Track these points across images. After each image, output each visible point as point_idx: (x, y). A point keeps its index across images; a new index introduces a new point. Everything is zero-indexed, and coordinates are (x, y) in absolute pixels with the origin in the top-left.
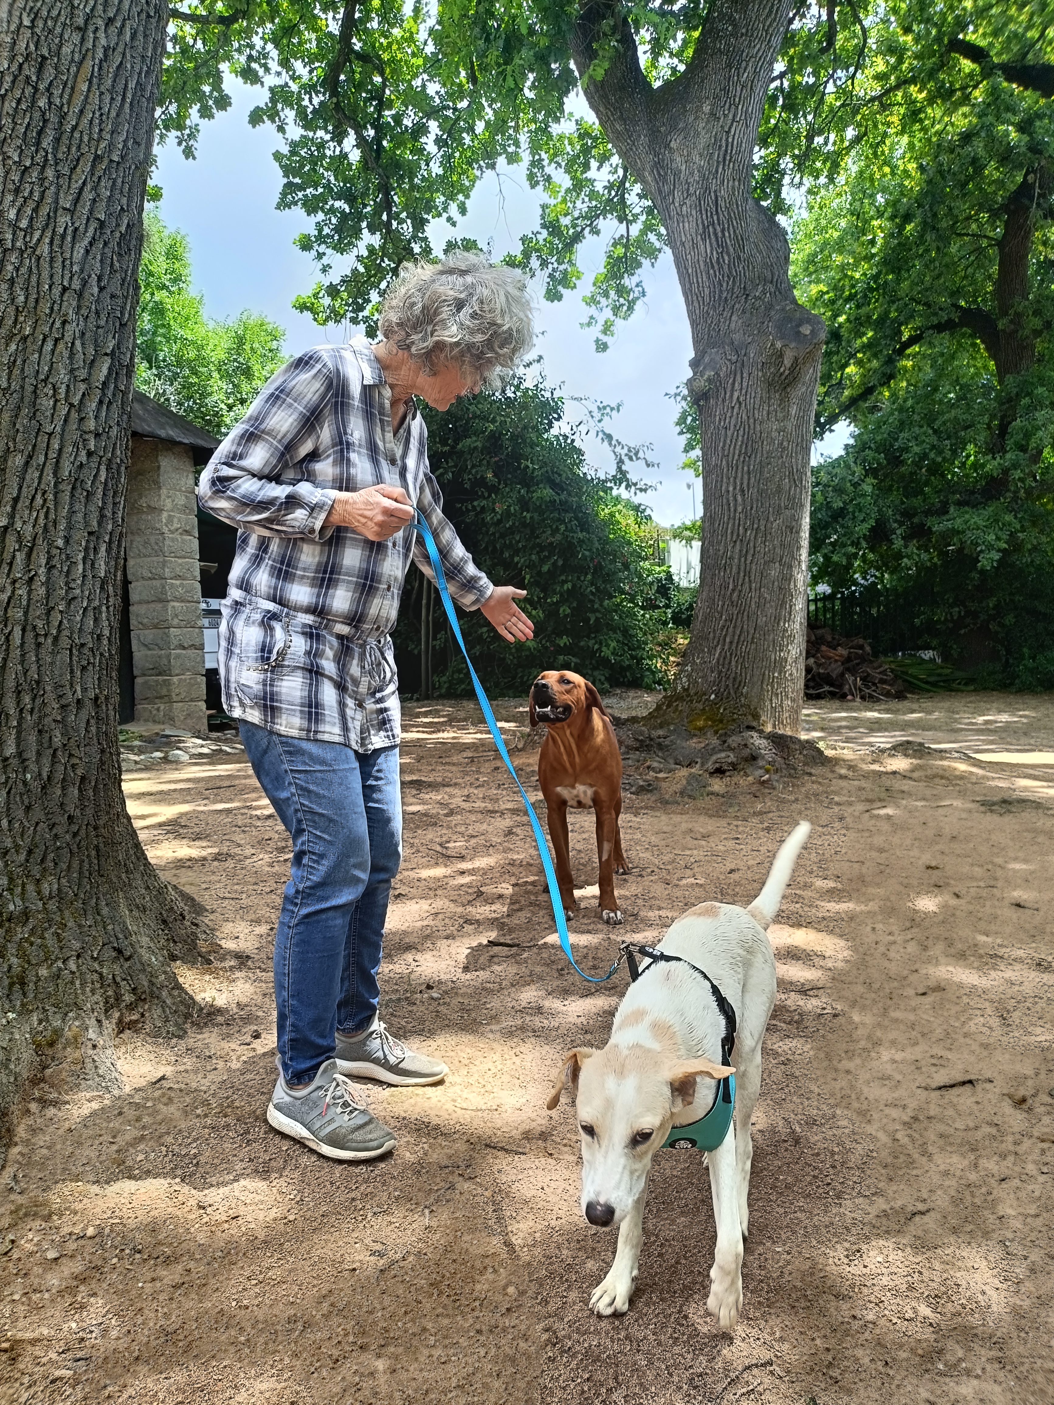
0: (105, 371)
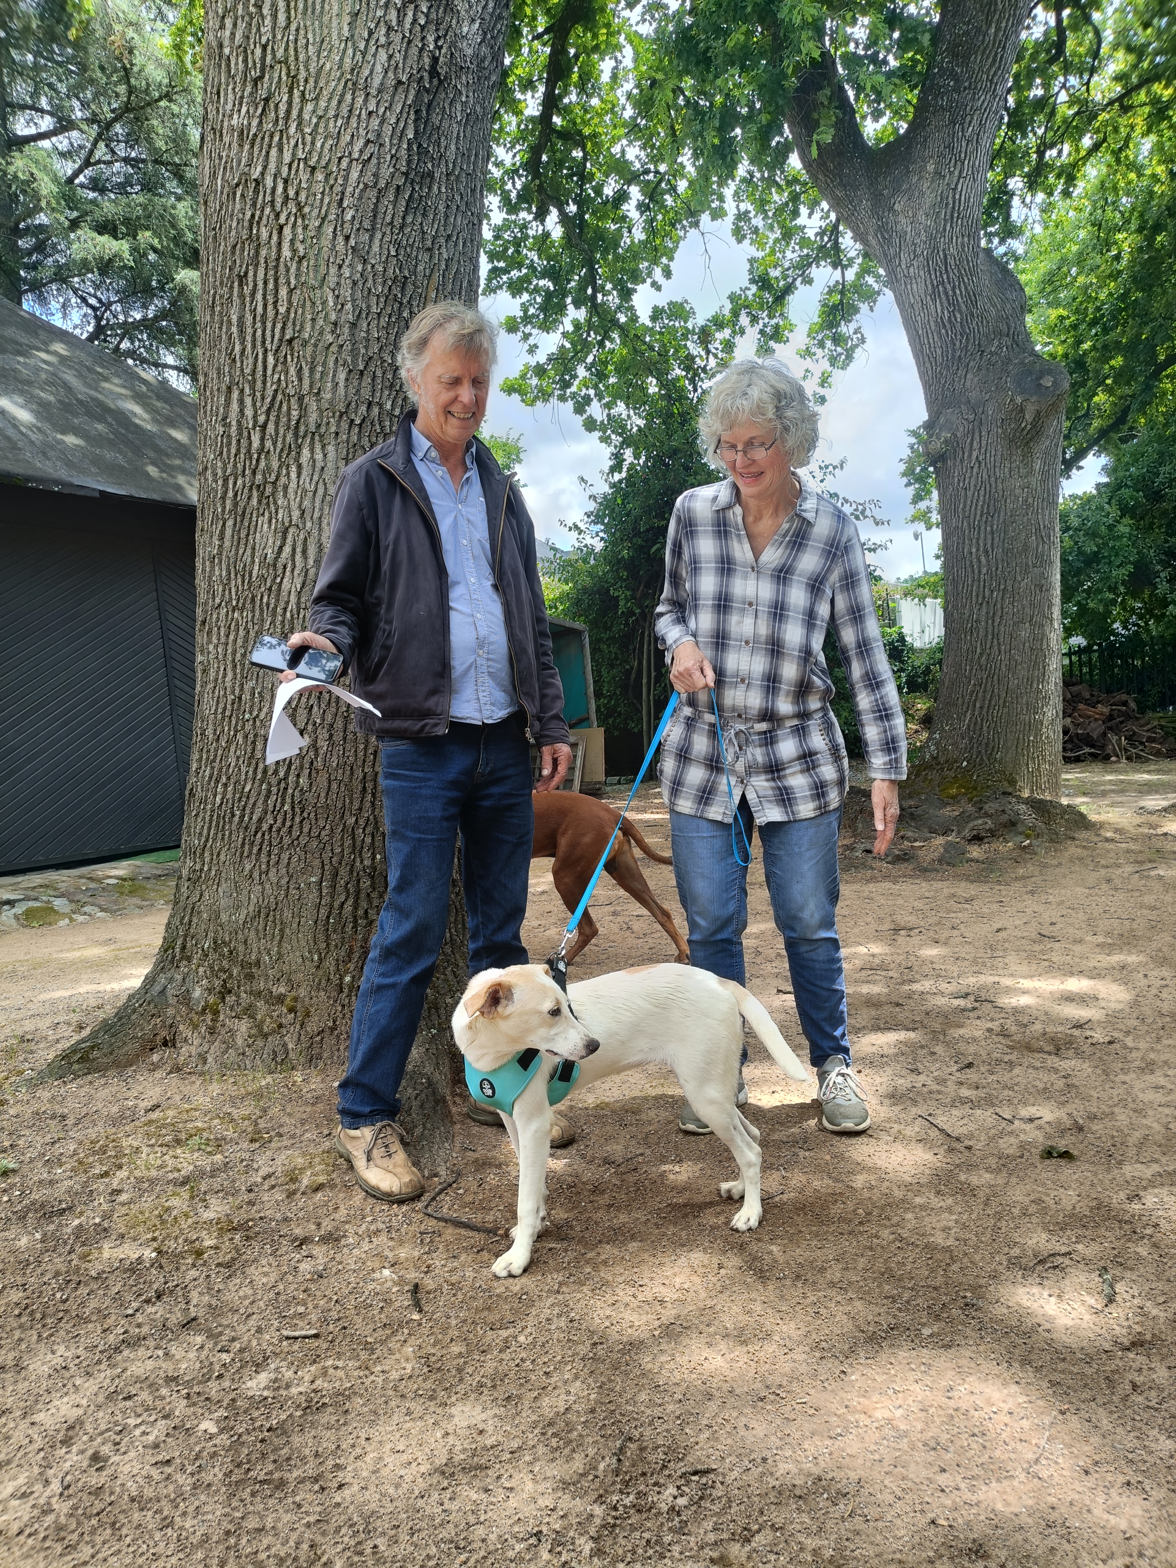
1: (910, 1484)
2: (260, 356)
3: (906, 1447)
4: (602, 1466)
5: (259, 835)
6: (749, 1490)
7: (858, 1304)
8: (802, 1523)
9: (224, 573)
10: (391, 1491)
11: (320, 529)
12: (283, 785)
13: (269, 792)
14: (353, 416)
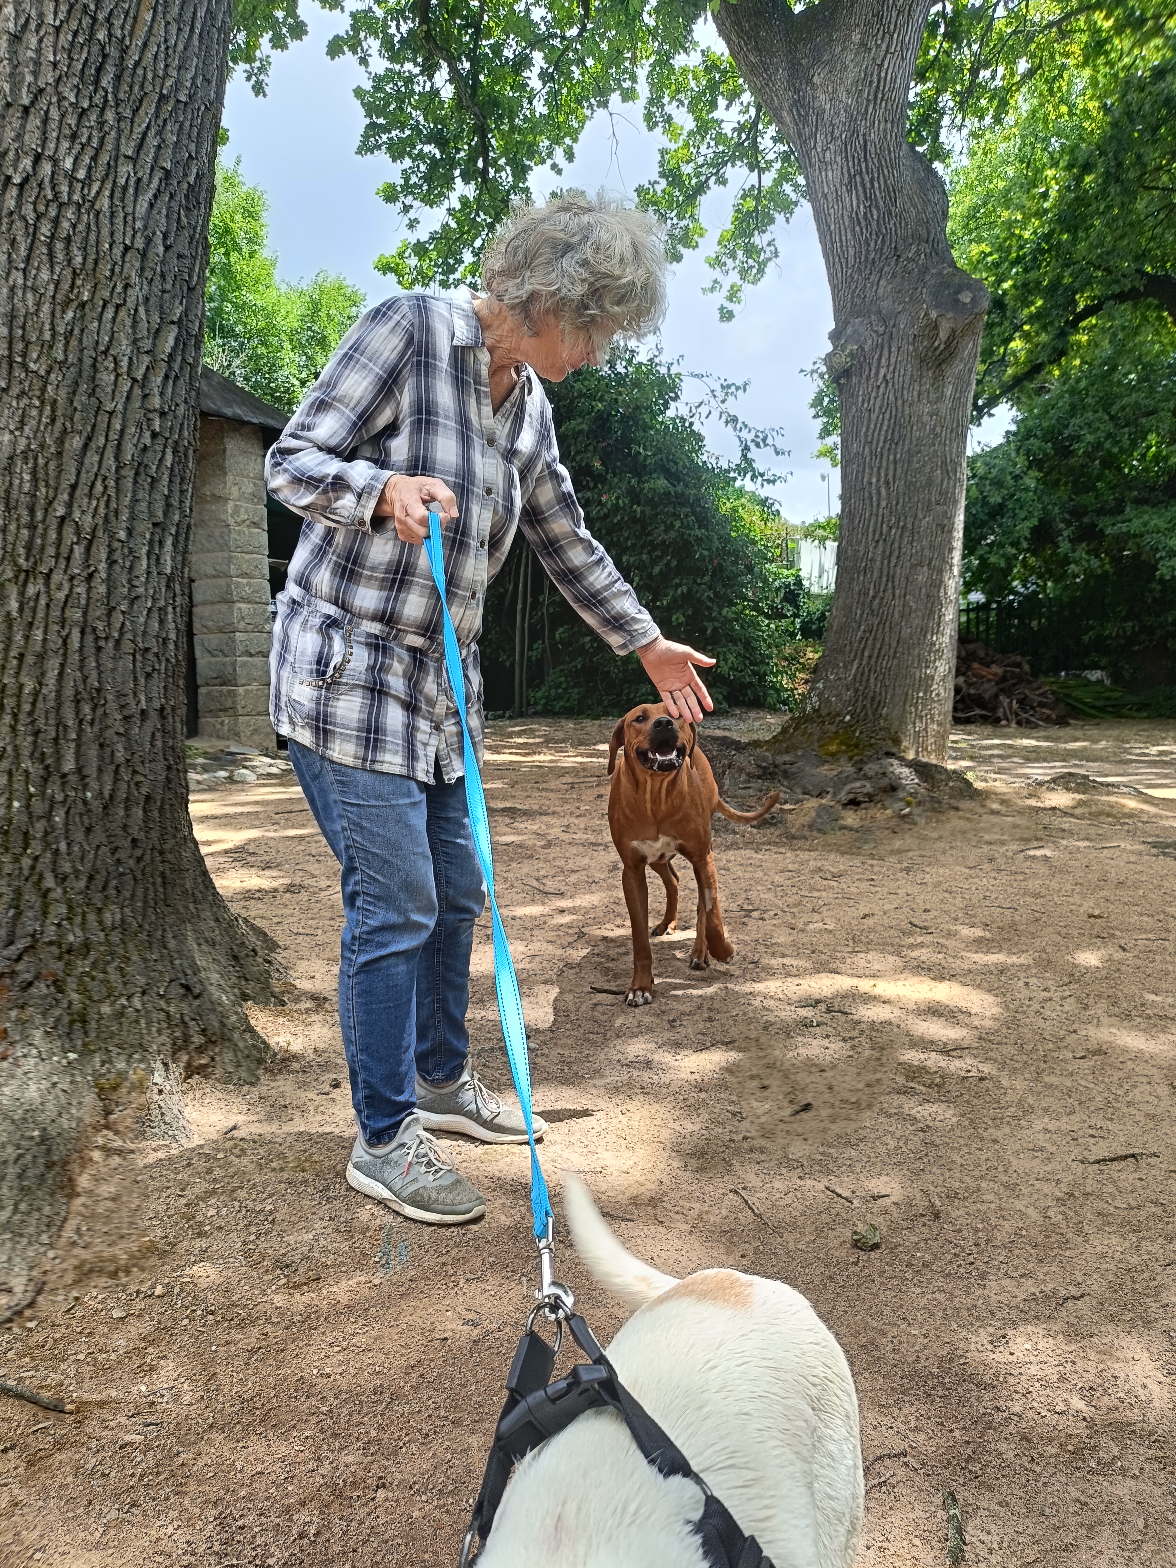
0: (171, 342)
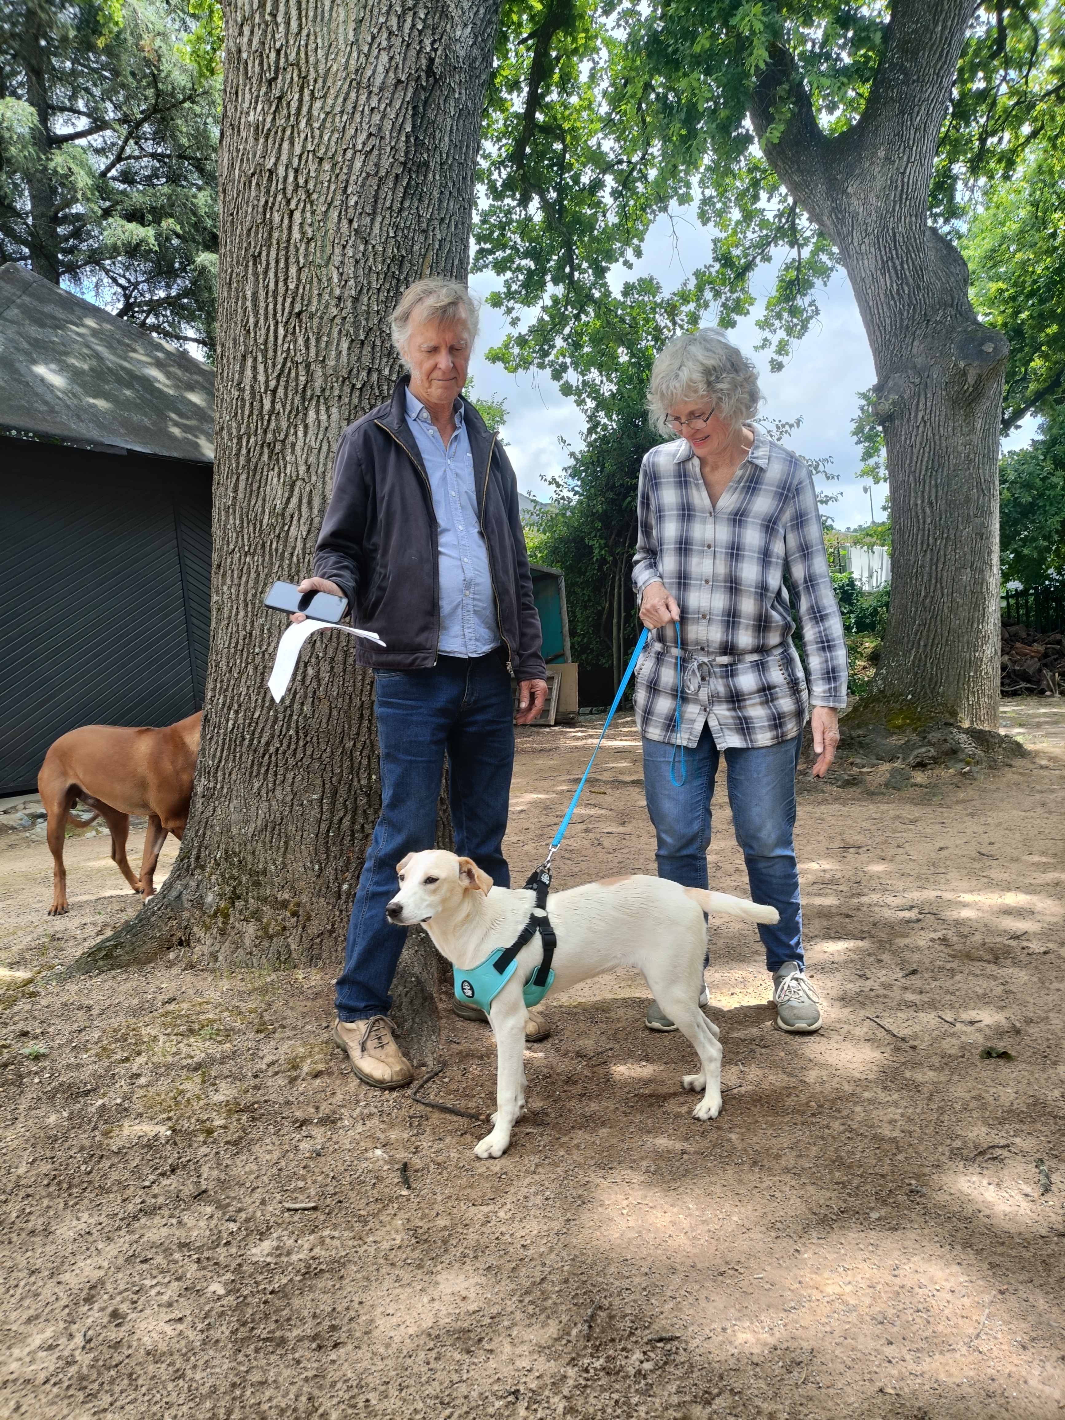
1: (859, 1355)
2: (272, 328)
3: (855, 1321)
4: (574, 1332)
5: (267, 757)
6: (710, 1357)
7: (811, 1189)
8: (759, 1388)
9: (238, 522)
10: (382, 1350)
11: (324, 483)
12: (288, 712)
13: (276, 718)
14: (354, 381)
